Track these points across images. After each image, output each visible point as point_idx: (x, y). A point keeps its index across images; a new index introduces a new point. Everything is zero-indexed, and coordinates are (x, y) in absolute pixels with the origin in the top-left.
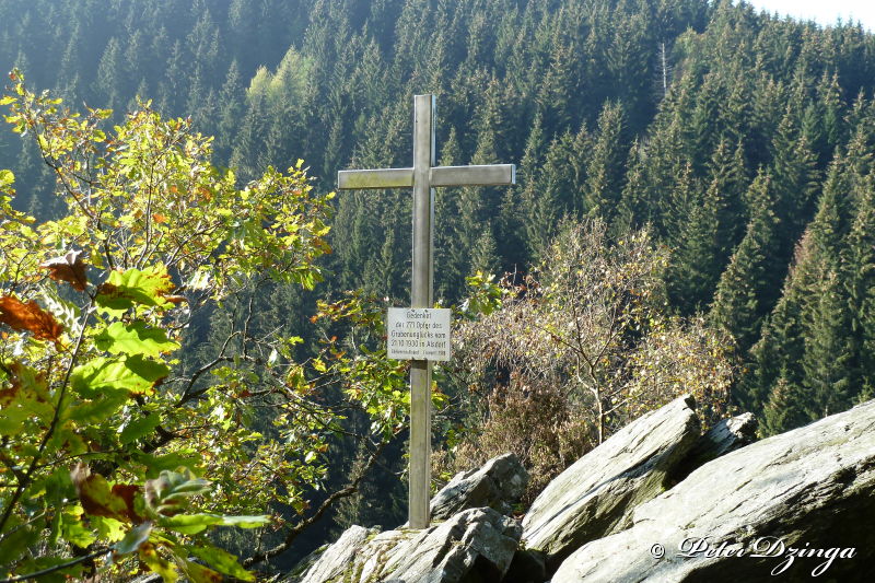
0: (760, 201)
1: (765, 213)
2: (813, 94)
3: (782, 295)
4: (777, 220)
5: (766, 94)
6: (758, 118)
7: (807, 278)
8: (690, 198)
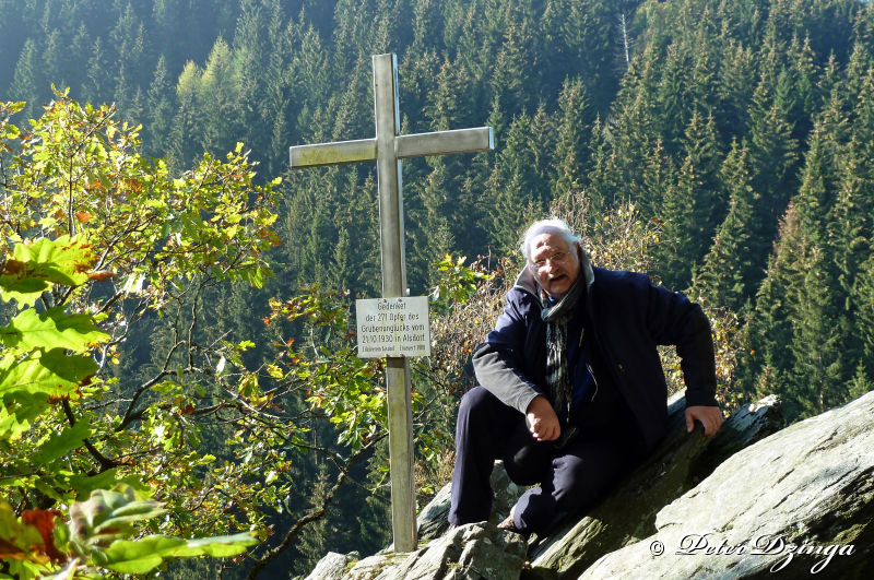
0: (738, 177)
1: (743, 189)
2: (785, 61)
3: (766, 276)
4: (757, 196)
5: (735, 63)
6: (729, 88)
7: (791, 255)
8: (662, 177)
